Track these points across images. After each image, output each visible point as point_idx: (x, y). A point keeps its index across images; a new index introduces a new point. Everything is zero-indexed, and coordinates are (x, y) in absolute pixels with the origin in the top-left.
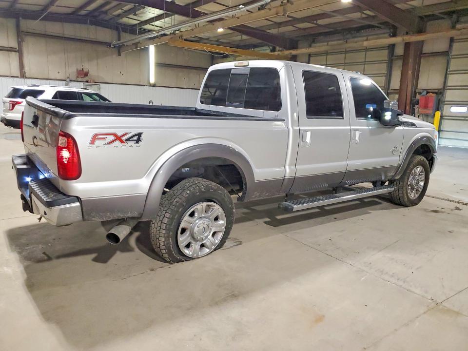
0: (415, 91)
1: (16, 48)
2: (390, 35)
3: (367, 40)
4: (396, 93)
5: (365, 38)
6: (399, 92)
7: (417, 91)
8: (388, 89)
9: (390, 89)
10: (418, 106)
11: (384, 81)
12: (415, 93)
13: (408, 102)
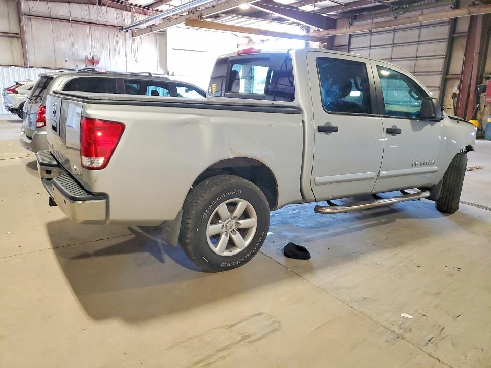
0: (481, 76)
1: (18, 34)
2: (451, 7)
3: (422, 14)
4: (457, 78)
5: (420, 12)
6: (461, 77)
7: (484, 75)
8: (447, 74)
9: (449, 73)
10: (485, 93)
11: (442, 65)
12: (482, 78)
13: (472, 88)
